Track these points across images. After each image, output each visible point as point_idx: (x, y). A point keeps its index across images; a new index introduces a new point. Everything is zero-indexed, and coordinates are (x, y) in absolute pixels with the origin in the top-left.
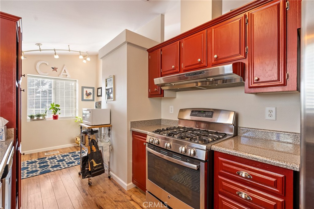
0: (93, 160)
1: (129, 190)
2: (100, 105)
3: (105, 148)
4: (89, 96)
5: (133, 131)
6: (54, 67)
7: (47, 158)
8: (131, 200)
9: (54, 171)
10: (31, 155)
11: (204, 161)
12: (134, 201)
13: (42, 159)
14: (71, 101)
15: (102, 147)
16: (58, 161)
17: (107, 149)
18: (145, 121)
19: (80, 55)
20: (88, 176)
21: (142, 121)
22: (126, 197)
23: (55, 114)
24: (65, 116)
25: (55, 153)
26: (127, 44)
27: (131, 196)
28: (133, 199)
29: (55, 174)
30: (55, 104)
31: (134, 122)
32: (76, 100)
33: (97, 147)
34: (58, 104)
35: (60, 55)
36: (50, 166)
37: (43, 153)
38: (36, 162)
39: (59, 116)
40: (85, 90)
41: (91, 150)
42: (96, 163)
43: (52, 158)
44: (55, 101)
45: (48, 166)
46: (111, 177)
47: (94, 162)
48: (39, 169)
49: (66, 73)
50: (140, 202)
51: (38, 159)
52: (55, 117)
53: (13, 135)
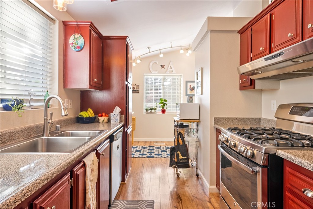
0: (179, 152)
1: (212, 193)
2: (191, 100)
3: (191, 143)
4: (193, 90)
5: (217, 129)
6: (162, 65)
7: (155, 147)
8: (208, 202)
9: (156, 158)
10: (146, 142)
11: (260, 165)
12: (212, 204)
13: (151, 147)
14: (177, 97)
15: (188, 141)
16: (161, 151)
17: (193, 145)
18: (234, 118)
19: (181, 49)
20: (174, 166)
21: (229, 118)
22: (205, 197)
23: (163, 108)
24: (172, 110)
25: (162, 144)
26: (211, 32)
27: (211, 198)
28: (212, 202)
29: (156, 160)
30: (163, 99)
31: (218, 118)
32: (181, 95)
33: (183, 141)
34: (166, 99)
35: (165, 54)
36: (155, 154)
37: (154, 142)
38: (147, 148)
39: (167, 111)
40: (189, 84)
41: (178, 142)
42: (182, 156)
43: (158, 148)
44: (164, 97)
45: (154, 153)
46: (199, 177)
47: (180, 155)
48: (147, 153)
49: (172, 69)
50: (217, 206)
51: (149, 146)
52: (163, 112)
53: (124, 120)
